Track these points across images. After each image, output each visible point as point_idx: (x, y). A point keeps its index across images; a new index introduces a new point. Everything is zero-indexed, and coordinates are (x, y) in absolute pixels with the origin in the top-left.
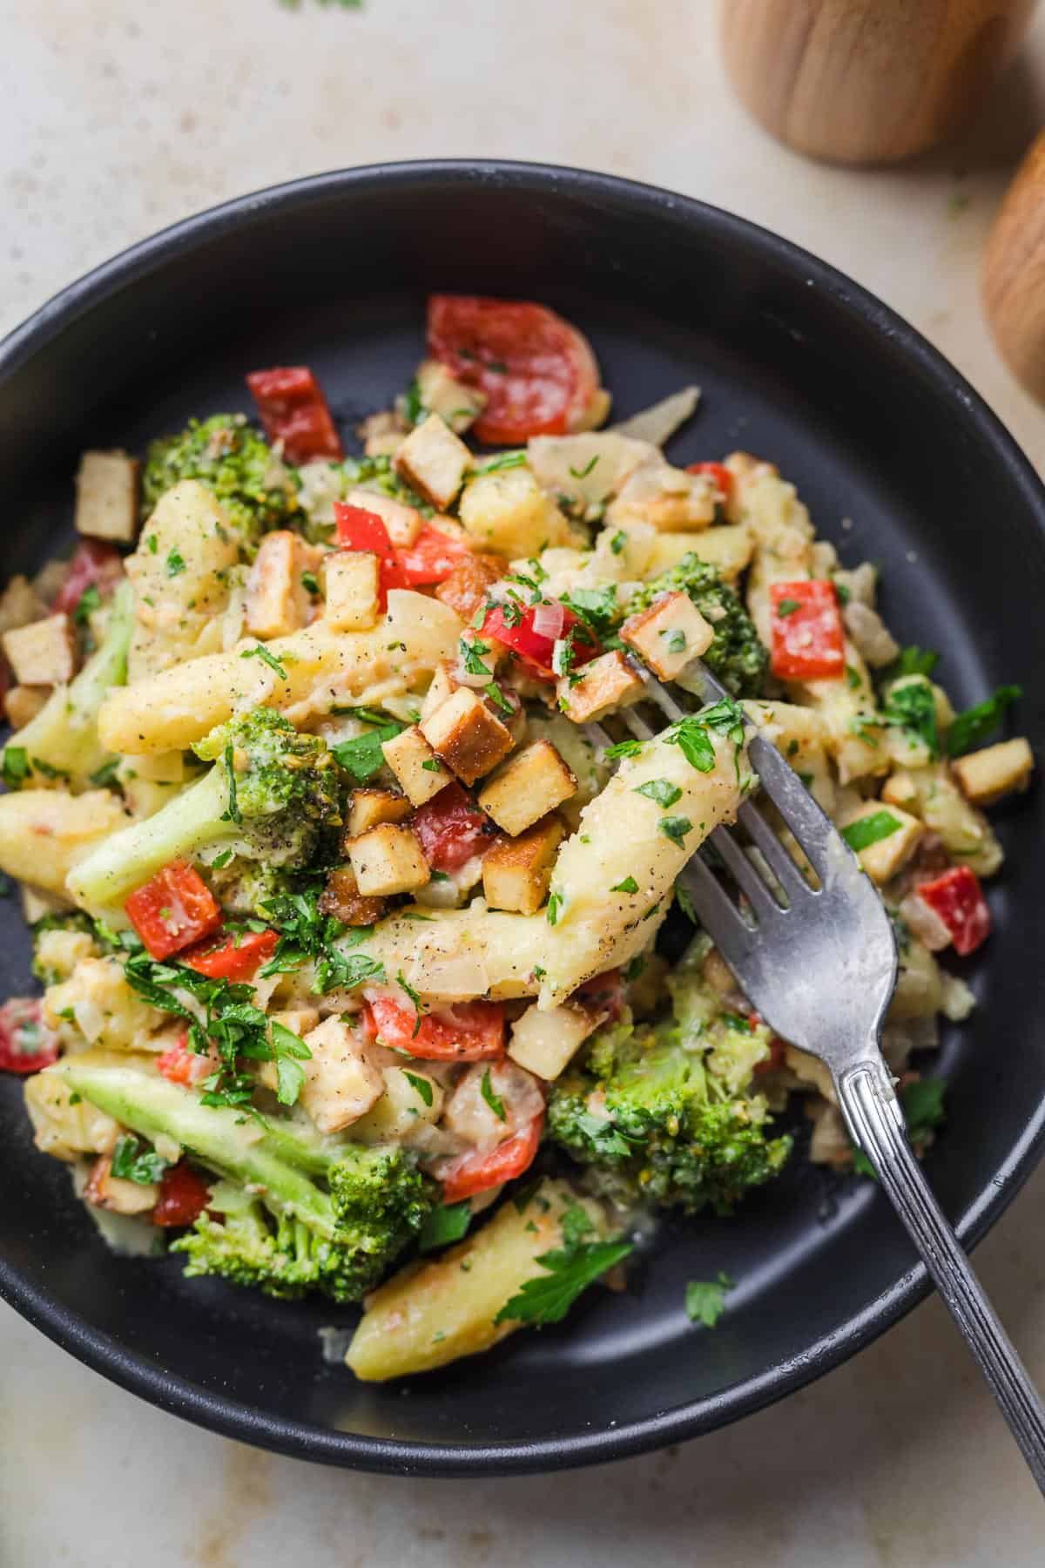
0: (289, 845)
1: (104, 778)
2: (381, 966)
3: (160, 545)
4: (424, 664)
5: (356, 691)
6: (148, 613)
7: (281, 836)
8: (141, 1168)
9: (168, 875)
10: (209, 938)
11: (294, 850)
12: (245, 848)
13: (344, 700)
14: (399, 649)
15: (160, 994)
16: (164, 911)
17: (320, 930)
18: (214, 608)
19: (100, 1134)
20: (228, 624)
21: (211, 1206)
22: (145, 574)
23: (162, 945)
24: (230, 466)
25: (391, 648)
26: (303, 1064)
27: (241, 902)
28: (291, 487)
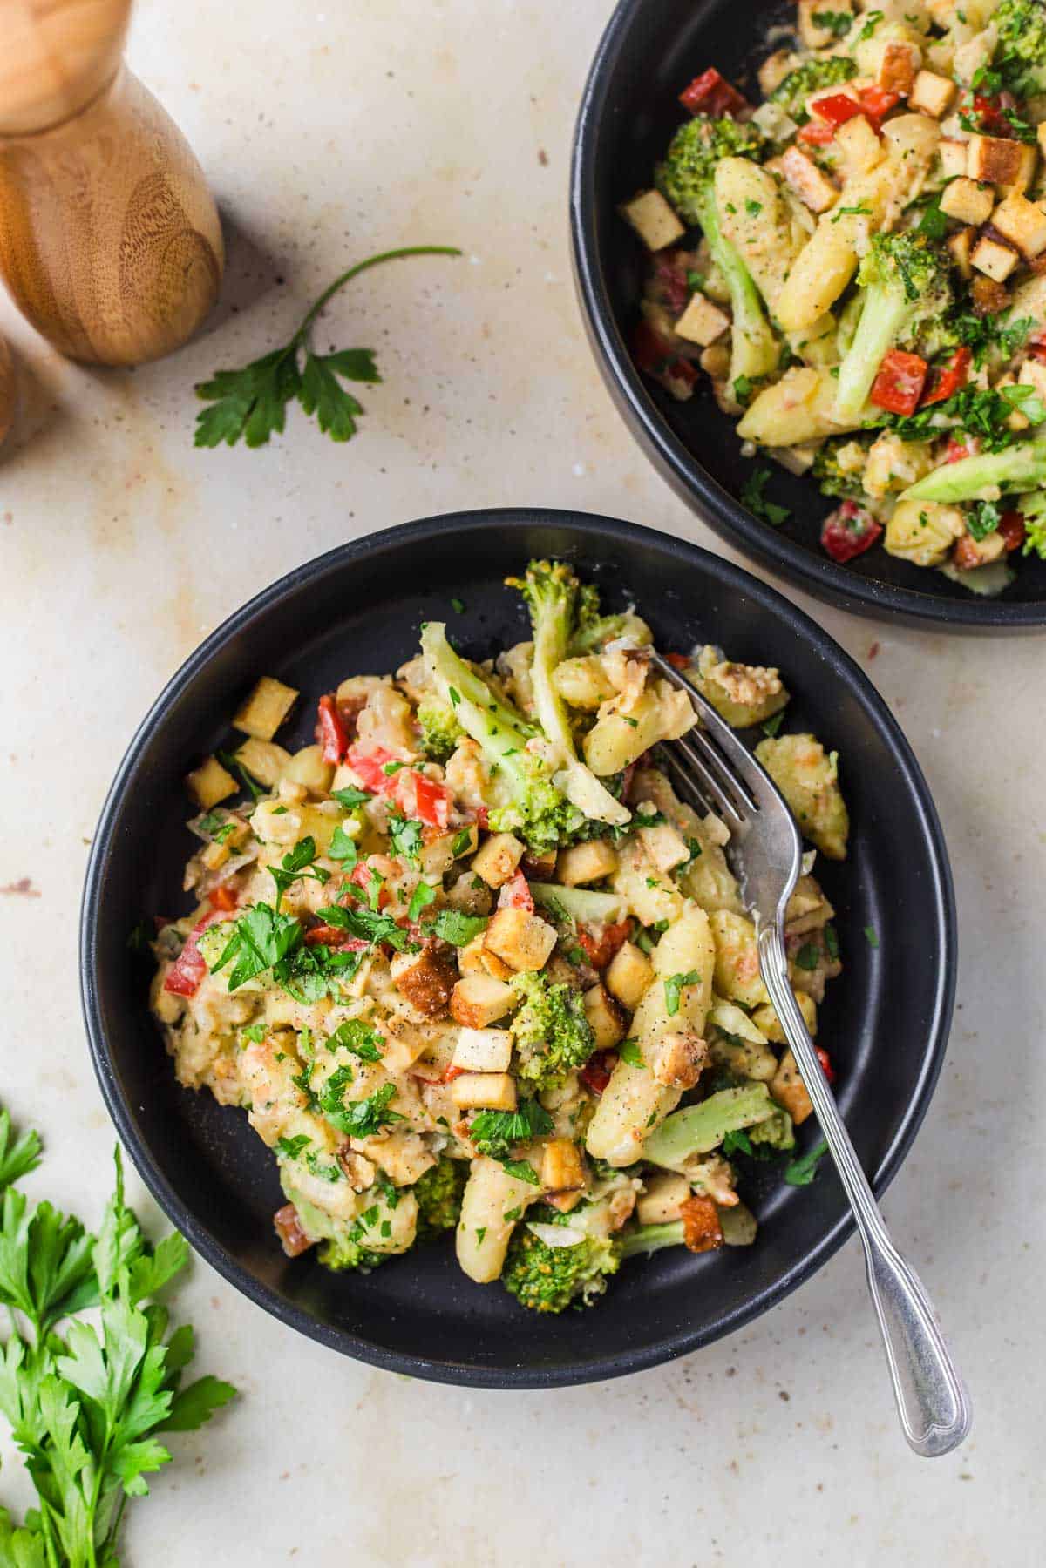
0: (943, 292)
1: (785, 363)
2: (1031, 318)
3: (735, 206)
4: (928, 152)
5: (906, 193)
6: (758, 247)
7: (937, 291)
8: (987, 523)
9: (889, 363)
10: (930, 381)
11: (947, 294)
12: (921, 315)
13: (905, 202)
14: (910, 155)
15: (926, 430)
16: (898, 385)
17: (985, 326)
18: (786, 218)
19: (953, 524)
20: (803, 219)
21: (1027, 515)
22: (737, 229)
23: (908, 405)
24: (721, 143)
25: (905, 156)
26: (1033, 396)
27: (931, 348)
28: (754, 132)
